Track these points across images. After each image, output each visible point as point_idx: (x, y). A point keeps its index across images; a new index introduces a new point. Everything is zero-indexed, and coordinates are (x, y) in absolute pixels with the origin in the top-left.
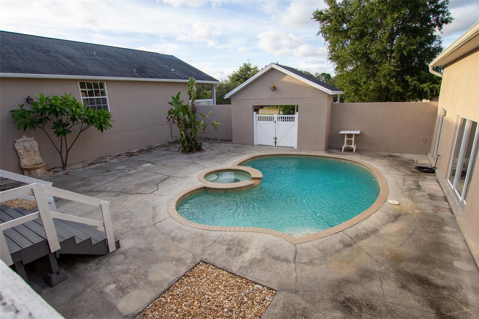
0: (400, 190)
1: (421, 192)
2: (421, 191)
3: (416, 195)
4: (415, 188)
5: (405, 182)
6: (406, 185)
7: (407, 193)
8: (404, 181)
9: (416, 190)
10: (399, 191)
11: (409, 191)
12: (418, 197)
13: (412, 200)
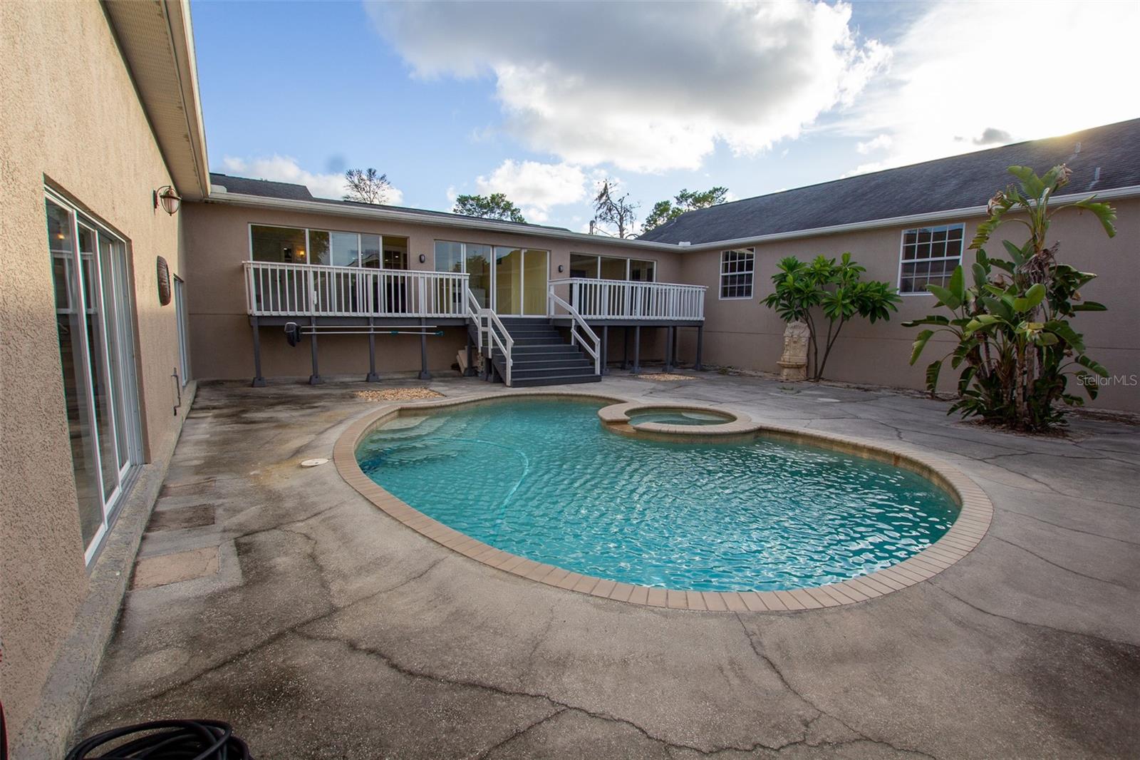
0: (314, 503)
1: (240, 524)
2: (234, 531)
3: (259, 506)
4: (261, 537)
5: (309, 551)
6: (299, 539)
7: (289, 504)
8: (313, 557)
9: (256, 527)
10: (315, 499)
11: (284, 516)
12: (252, 504)
13: (270, 491)
